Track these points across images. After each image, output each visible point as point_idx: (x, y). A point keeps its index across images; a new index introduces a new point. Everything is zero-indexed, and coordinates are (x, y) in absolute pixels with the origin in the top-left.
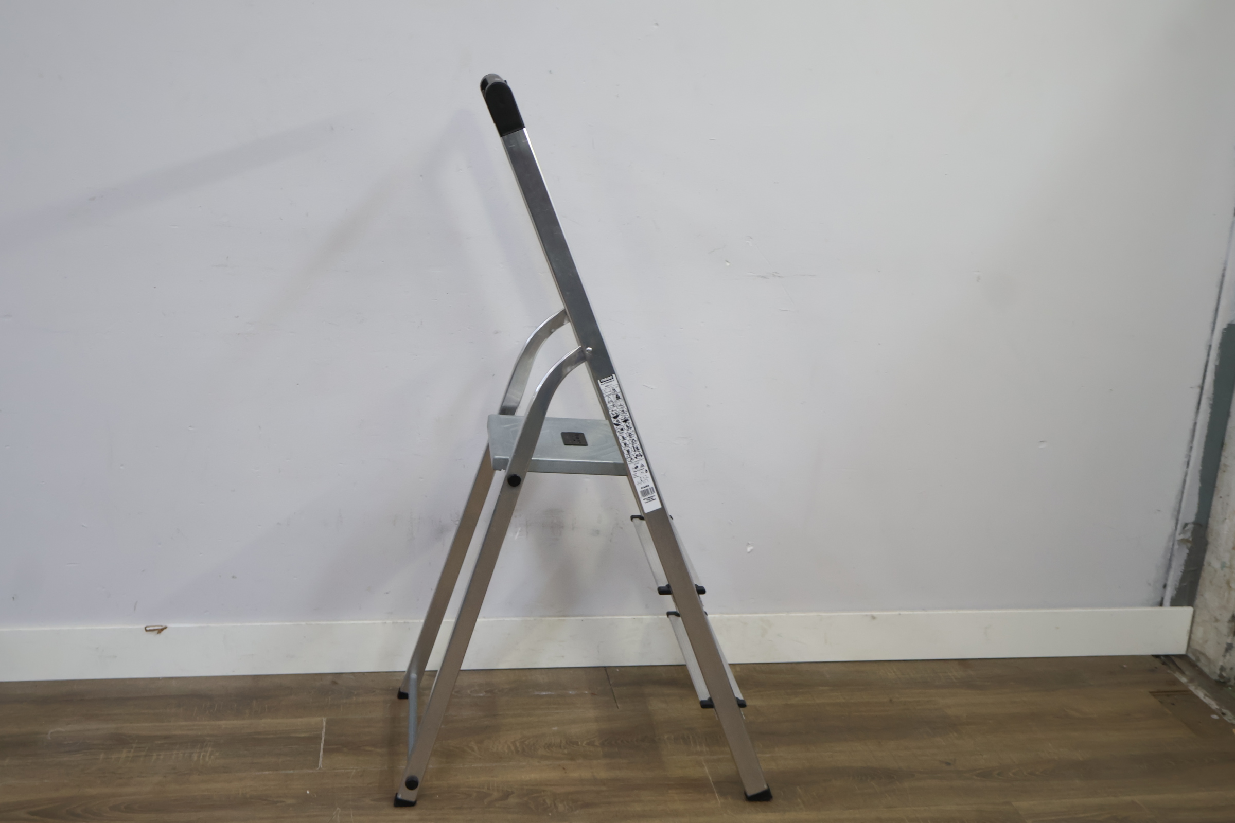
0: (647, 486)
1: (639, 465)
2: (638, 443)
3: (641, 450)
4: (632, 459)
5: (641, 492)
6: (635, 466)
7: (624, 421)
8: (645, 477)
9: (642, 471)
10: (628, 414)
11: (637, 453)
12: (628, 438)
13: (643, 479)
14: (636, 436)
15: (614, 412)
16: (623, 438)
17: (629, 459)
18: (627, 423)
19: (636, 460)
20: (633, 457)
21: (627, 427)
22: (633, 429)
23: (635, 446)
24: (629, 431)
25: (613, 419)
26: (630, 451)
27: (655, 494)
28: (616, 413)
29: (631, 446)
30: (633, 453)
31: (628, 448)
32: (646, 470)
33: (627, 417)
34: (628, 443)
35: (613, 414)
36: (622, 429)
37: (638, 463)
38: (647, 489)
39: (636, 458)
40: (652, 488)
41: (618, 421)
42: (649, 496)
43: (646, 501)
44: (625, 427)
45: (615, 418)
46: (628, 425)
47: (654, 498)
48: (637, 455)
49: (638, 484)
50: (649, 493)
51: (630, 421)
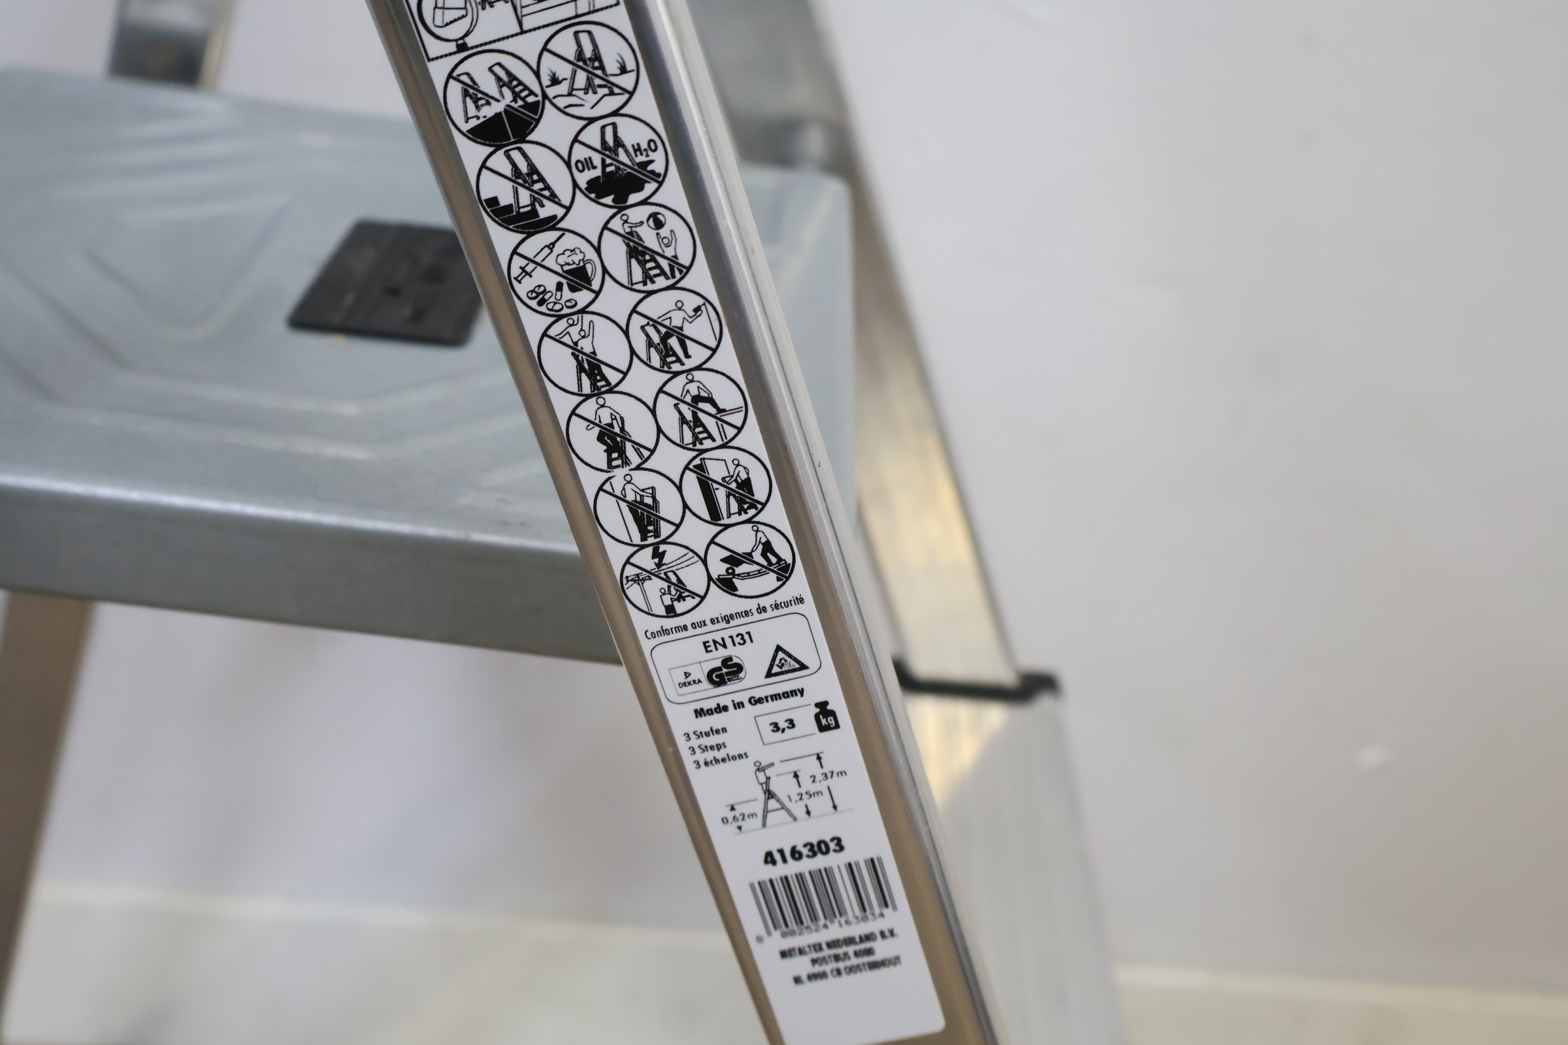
0: (818, 848)
1: (756, 660)
2: (752, 438)
3: (776, 513)
4: (681, 590)
5: (765, 891)
6: (715, 660)
7: (597, 189)
8: (809, 767)
9: (779, 711)
10: (645, 103)
11: (741, 539)
12: (644, 381)
13: (783, 786)
14: (727, 358)
15: (478, 68)
16: (590, 367)
17: (655, 586)
18: (638, 214)
19: (719, 602)
20: (694, 578)
21: (637, 251)
22: (701, 278)
23: (716, 471)
24: (655, 307)
25: (472, 153)
26: (669, 507)
27: (901, 918)
28: (510, 81)
29: (671, 459)
30: (696, 533)
31: (643, 479)
32: (824, 712)
33: (632, 134)
34: (640, 428)
35: (472, 92)
36: (578, 277)
37: (744, 639)
38: (824, 878)
39: (727, 585)
40: (873, 864)
41: (528, 177)
42: (836, 931)
43: (802, 966)
44: (615, 252)
45: (490, 133)
46: (649, 237)
47: (882, 950)
48: (733, 560)
49: (735, 817)
50: (834, 910)
51: (673, 192)
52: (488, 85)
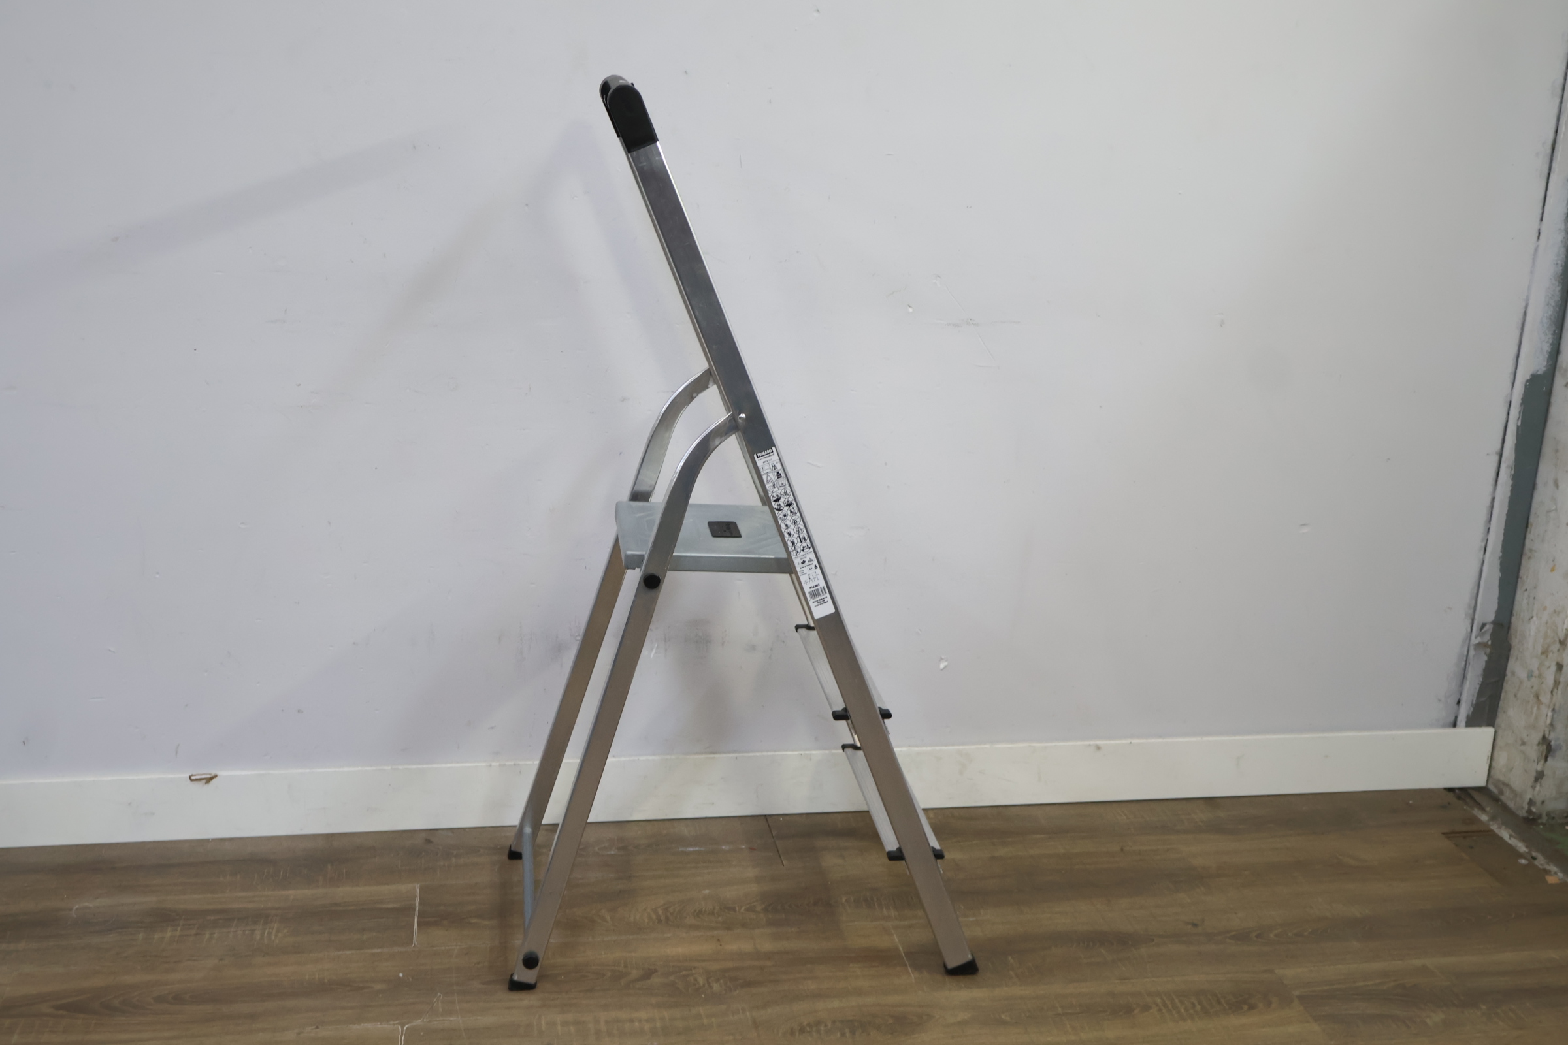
0: (816, 586)
1: (807, 560)
2: (805, 532)
3: (808, 541)
4: (798, 552)
5: (810, 593)
6: (802, 561)
7: (787, 506)
8: (814, 574)
9: (810, 567)
10: (792, 496)
11: (804, 545)
12: (792, 526)
13: (811, 577)
14: (802, 523)
15: (774, 494)
16: (786, 526)
17: (795, 552)
18: (791, 508)
19: (802, 553)
20: (799, 550)
21: (791, 512)
22: (798, 514)
23: (801, 537)
24: (793, 518)
25: (773, 503)
26: (796, 542)
27: (828, 595)
28: (777, 495)
29: (796, 535)
30: (799, 544)
31: (793, 538)
32: (816, 566)
33: (790, 499)
34: (792, 532)
35: (773, 497)
36: (785, 515)
37: (805, 558)
38: (817, 590)
39: (803, 550)
40: (823, 587)
41: (779, 505)
42: (820, 598)
43: (816, 604)
44: (789, 512)
45: (775, 501)
46: (792, 510)
47: (826, 600)
48: (804, 547)
49: (806, 583)
50: (819, 595)
51: (795, 505)
52: (775, 496)
